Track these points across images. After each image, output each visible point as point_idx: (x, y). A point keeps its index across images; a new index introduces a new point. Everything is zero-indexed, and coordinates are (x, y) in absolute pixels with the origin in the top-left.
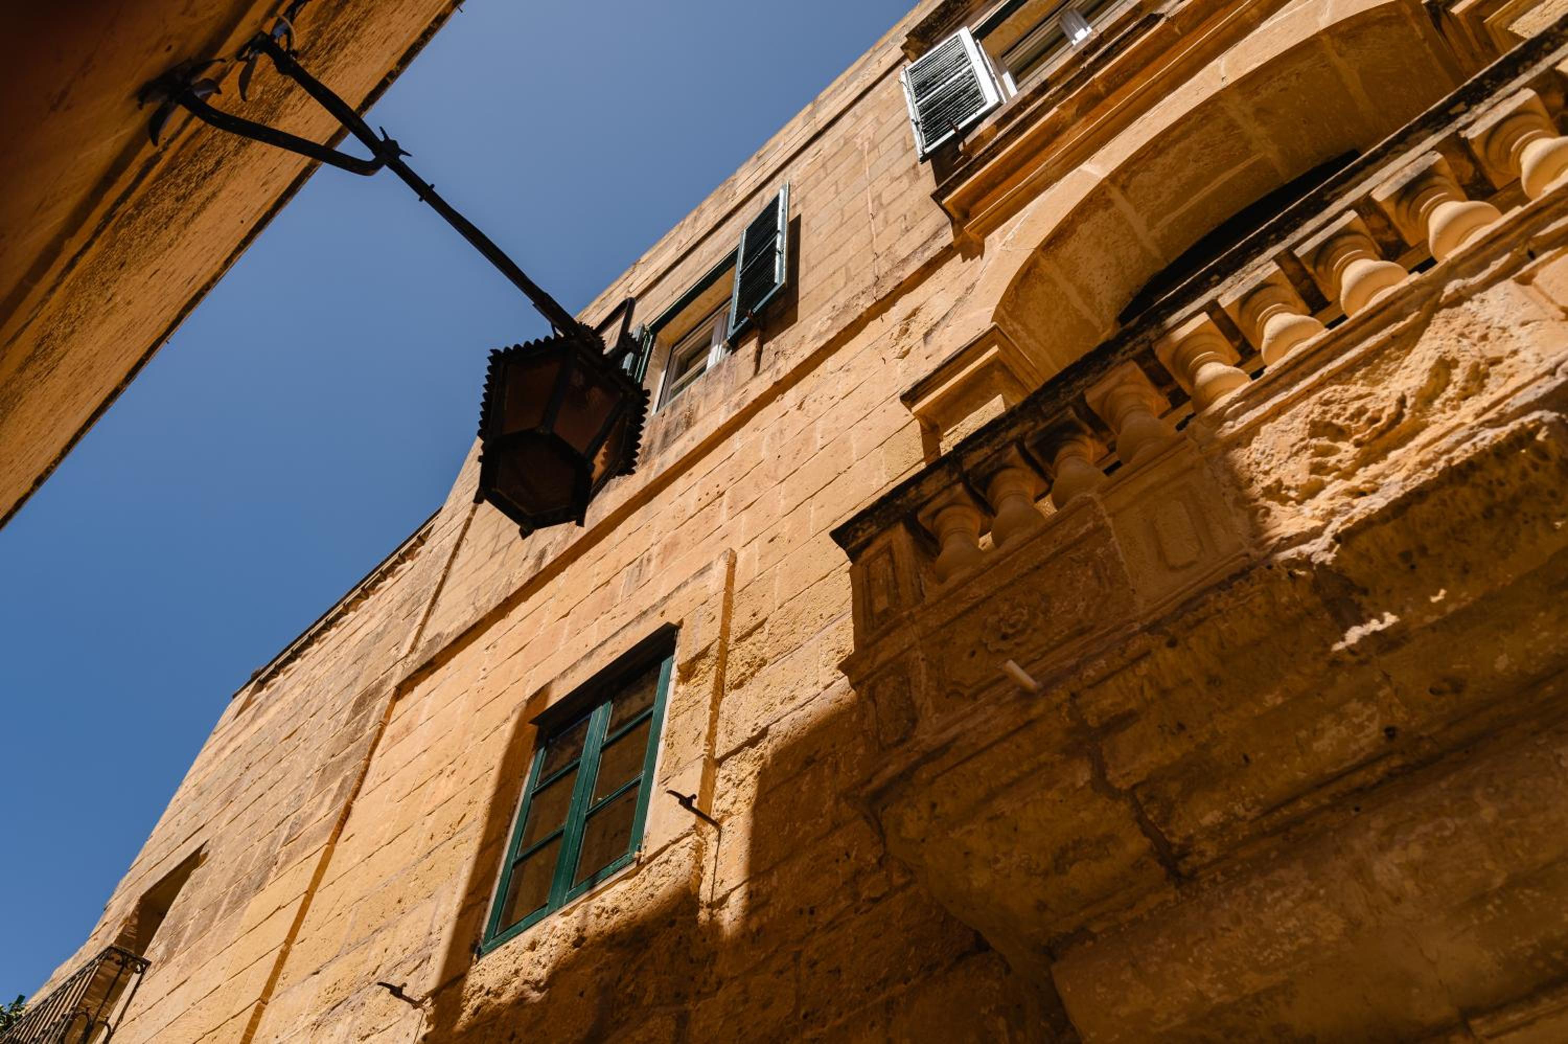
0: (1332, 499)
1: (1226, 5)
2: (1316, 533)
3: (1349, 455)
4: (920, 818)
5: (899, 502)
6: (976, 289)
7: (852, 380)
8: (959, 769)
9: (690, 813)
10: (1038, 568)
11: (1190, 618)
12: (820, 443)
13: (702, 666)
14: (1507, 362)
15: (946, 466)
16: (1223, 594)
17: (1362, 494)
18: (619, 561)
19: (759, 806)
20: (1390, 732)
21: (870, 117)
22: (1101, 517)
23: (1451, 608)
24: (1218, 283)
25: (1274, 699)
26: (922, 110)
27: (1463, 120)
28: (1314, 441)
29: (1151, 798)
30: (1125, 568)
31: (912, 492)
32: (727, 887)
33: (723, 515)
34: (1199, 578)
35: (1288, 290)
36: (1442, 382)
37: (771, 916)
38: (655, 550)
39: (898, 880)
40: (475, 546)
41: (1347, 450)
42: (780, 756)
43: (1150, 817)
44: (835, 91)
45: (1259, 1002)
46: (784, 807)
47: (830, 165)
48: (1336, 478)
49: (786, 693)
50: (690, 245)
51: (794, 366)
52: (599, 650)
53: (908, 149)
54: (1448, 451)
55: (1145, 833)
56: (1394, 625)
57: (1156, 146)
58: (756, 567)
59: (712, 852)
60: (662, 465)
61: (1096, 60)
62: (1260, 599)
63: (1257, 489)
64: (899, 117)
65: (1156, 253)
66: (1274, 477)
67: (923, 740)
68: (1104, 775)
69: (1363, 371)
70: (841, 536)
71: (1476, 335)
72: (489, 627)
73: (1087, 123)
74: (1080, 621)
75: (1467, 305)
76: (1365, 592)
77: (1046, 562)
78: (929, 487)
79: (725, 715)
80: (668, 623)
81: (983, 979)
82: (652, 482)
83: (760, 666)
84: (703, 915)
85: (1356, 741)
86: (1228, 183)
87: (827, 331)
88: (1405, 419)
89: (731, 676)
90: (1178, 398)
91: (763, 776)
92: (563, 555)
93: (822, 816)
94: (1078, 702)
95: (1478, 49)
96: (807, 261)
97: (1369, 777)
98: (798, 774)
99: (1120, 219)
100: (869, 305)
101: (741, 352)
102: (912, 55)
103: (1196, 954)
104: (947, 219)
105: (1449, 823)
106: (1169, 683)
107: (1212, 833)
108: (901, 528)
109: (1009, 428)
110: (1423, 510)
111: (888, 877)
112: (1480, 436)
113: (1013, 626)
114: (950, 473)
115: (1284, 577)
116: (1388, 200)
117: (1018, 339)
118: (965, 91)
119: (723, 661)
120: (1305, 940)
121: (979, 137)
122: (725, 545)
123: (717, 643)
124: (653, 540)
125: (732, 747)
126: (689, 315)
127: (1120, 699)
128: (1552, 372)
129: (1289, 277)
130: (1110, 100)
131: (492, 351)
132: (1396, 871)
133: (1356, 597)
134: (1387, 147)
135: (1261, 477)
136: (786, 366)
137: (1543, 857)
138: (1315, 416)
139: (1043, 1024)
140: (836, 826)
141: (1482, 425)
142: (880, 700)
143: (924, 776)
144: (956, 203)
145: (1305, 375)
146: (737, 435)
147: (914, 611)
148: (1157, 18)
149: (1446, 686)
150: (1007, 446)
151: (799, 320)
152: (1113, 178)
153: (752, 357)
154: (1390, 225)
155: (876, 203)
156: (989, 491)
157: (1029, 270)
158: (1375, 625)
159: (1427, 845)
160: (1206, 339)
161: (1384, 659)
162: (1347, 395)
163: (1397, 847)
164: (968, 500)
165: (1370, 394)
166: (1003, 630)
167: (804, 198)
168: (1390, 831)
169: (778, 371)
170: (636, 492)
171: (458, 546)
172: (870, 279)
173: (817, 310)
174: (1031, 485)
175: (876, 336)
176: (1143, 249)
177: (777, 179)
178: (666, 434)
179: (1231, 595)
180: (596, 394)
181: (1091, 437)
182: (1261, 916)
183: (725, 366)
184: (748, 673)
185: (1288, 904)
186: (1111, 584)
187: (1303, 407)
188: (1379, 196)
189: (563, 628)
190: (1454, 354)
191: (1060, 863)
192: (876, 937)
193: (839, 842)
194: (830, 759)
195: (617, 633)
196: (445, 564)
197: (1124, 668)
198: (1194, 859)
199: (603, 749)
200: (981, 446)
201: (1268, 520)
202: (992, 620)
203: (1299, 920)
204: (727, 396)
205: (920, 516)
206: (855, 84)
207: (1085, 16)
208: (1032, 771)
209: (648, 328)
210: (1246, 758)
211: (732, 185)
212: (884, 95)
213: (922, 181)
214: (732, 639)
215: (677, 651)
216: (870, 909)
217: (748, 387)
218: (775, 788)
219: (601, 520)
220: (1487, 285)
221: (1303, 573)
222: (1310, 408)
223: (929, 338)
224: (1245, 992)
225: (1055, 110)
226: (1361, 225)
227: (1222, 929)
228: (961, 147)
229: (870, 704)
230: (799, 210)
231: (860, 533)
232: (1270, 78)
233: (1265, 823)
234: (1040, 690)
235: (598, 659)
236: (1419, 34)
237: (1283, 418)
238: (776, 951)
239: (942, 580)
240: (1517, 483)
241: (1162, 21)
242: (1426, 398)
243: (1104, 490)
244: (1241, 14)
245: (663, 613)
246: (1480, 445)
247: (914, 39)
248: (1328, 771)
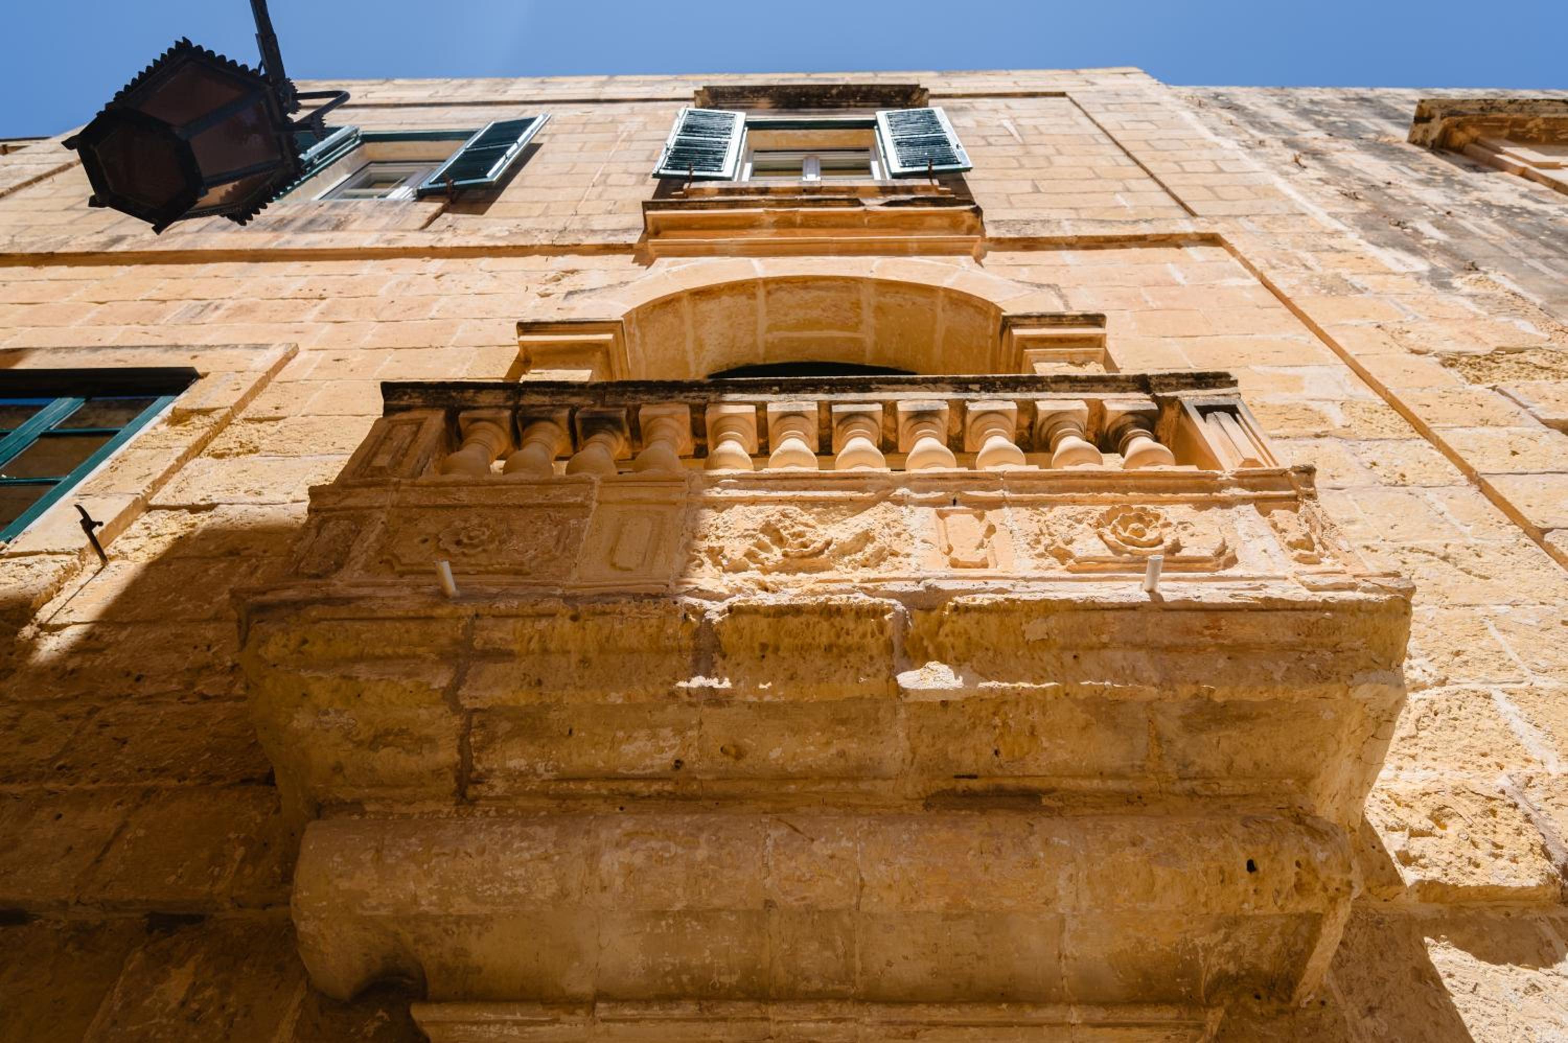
0: (746, 581)
1: (904, 229)
2: (720, 598)
3: (775, 559)
4: (285, 646)
5: (454, 394)
6: (627, 287)
7: (492, 285)
8: (347, 624)
9: (85, 535)
10: (521, 507)
11: (599, 607)
12: (433, 313)
13: (197, 420)
14: (901, 558)
15: (509, 391)
16: (633, 603)
17: (766, 590)
18: (189, 291)
19: (155, 565)
20: (678, 764)
21: (641, 119)
22: (591, 499)
23: (767, 698)
24: (776, 393)
25: (616, 698)
26: (679, 143)
27: (972, 395)
28: (761, 536)
29: (482, 725)
30: (581, 545)
31: (470, 393)
32: (72, 618)
33: (311, 314)
34: (625, 582)
35: (813, 429)
36: (859, 547)
37: (96, 663)
38: (230, 303)
39: (238, 690)
40: (58, 191)
41: (776, 554)
42: (210, 534)
43: (472, 740)
44: (630, 82)
45: (458, 924)
46: (182, 578)
47: (589, 128)
48: (758, 569)
49: (256, 487)
50: (444, 100)
51: (455, 245)
52: (109, 351)
53: (651, 160)
54: (832, 593)
55: (460, 751)
56: (726, 689)
57: (806, 282)
58: (308, 372)
59: (82, 580)
60: (289, 242)
61: (808, 200)
62: (654, 621)
63: (704, 545)
64: (661, 134)
65: (761, 350)
66: (721, 543)
67: (335, 585)
68: (458, 689)
69: (820, 509)
70: (389, 389)
71: (895, 530)
72: (12, 265)
73: (775, 234)
74: (522, 564)
75: (902, 508)
76: (724, 657)
77: (529, 507)
78: (485, 398)
79: (186, 473)
80: (192, 368)
81: (251, 807)
82: (270, 250)
83: (250, 451)
84: (28, 631)
85: (652, 758)
86: (833, 339)
87: (500, 238)
88: (822, 556)
89: (217, 444)
90: (701, 452)
91: (180, 542)
92: (138, 253)
93: (210, 603)
94: (477, 623)
95: (1012, 364)
96: (523, 179)
97: (644, 789)
98: (214, 557)
99: (753, 311)
100: (545, 242)
101: (423, 205)
102: (699, 102)
103: (433, 863)
104: (642, 226)
105: (672, 847)
106: (552, 646)
107: (510, 776)
108: (441, 414)
109: (574, 395)
110: (793, 622)
111: (232, 684)
112: (856, 595)
113: (470, 538)
114: (508, 398)
115: (681, 615)
116: (904, 412)
117: (632, 341)
118: (715, 153)
119: (219, 428)
120: (521, 890)
121: (702, 189)
122: (294, 339)
123: (225, 411)
124: (234, 295)
125: (173, 502)
126: (402, 149)
127: (509, 638)
128: (918, 581)
129: (820, 420)
130: (799, 231)
131: (184, 38)
132: (616, 866)
133: (716, 657)
134: (925, 381)
135: (713, 538)
136: (449, 241)
137: (717, 902)
138: (773, 520)
139: (275, 868)
140: (217, 618)
141: (861, 588)
142: (325, 534)
143: (314, 613)
144: (656, 219)
145: (785, 489)
146: (371, 263)
147: (403, 481)
148: (860, 204)
149: (733, 751)
150: (562, 406)
151: (486, 214)
152: (766, 282)
153: (428, 215)
154: (896, 430)
155: (603, 178)
156: (527, 430)
157: (672, 300)
158: (714, 683)
159: (649, 857)
160: (744, 425)
161: (707, 710)
162: (800, 519)
163: (628, 849)
164: (507, 426)
165: (813, 527)
166: (461, 537)
167: (554, 135)
168: (631, 835)
169: (440, 240)
170: (248, 247)
171: (39, 179)
172: (559, 225)
173: (506, 218)
174: (561, 444)
175: (532, 268)
176: (755, 342)
177: (545, 106)
178: (311, 222)
179: (637, 607)
180: (256, 141)
181: (626, 439)
182: (501, 857)
183: (401, 206)
184: (235, 451)
185: (527, 855)
186: (564, 550)
187: (770, 509)
188: (902, 407)
189: (88, 311)
190: (876, 534)
191: (378, 740)
192: (182, 729)
193: (210, 633)
194: (254, 560)
195: (139, 347)
196: (12, 185)
197: (529, 616)
198: (483, 789)
199: (43, 435)
200: (545, 394)
201: (698, 570)
202: (458, 524)
203: (526, 871)
204: (385, 229)
205: (462, 415)
206: (647, 89)
207: (823, 169)
208: (406, 657)
209: (360, 134)
210: (570, 732)
211: (507, 85)
212: (661, 112)
213: (642, 188)
214: (242, 415)
215: (183, 395)
216: (195, 703)
217: (408, 234)
218: (185, 558)
219: (199, 248)
220: (921, 503)
221: (693, 620)
222: (772, 512)
223: (570, 297)
224: (451, 910)
225: (761, 210)
226: (879, 417)
227: (467, 853)
228: (686, 186)
229: (313, 532)
230: (544, 140)
231: (406, 398)
232: (897, 292)
233: (553, 787)
234: (455, 598)
235: (101, 358)
236: (990, 331)
237: (752, 508)
238: (77, 697)
239: (444, 471)
240: (857, 638)
241: (861, 209)
242: (844, 551)
243: (607, 481)
244: (906, 241)
245: (195, 357)
246: (852, 600)
247: (706, 93)
248: (620, 770)
